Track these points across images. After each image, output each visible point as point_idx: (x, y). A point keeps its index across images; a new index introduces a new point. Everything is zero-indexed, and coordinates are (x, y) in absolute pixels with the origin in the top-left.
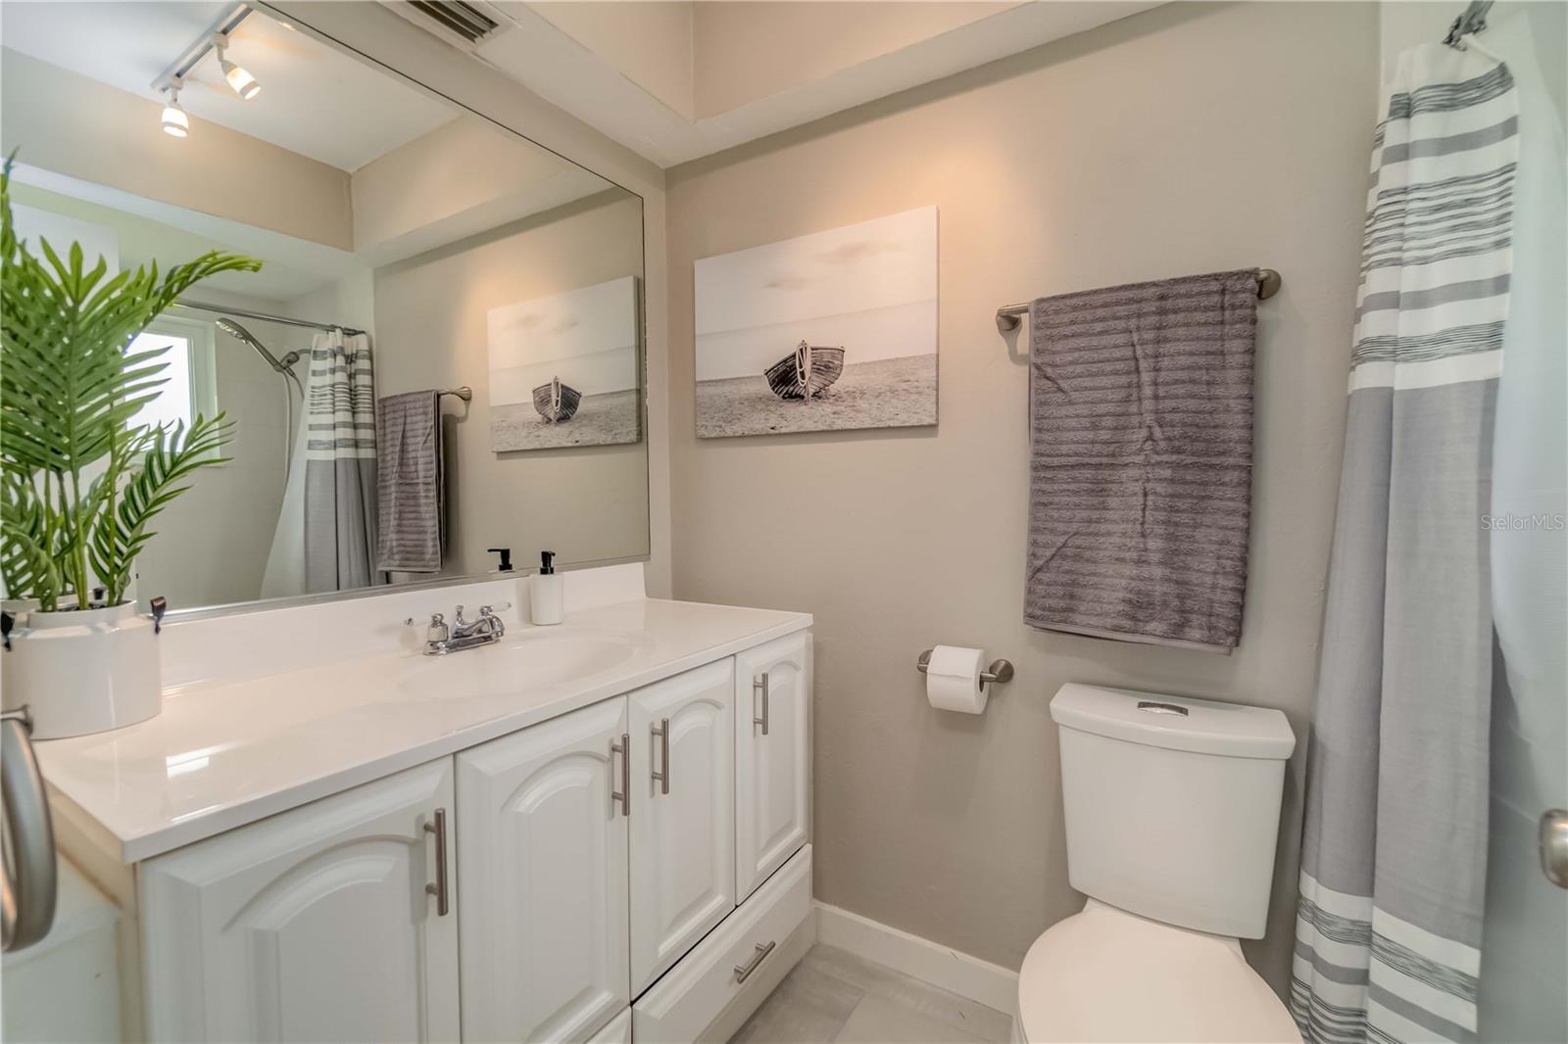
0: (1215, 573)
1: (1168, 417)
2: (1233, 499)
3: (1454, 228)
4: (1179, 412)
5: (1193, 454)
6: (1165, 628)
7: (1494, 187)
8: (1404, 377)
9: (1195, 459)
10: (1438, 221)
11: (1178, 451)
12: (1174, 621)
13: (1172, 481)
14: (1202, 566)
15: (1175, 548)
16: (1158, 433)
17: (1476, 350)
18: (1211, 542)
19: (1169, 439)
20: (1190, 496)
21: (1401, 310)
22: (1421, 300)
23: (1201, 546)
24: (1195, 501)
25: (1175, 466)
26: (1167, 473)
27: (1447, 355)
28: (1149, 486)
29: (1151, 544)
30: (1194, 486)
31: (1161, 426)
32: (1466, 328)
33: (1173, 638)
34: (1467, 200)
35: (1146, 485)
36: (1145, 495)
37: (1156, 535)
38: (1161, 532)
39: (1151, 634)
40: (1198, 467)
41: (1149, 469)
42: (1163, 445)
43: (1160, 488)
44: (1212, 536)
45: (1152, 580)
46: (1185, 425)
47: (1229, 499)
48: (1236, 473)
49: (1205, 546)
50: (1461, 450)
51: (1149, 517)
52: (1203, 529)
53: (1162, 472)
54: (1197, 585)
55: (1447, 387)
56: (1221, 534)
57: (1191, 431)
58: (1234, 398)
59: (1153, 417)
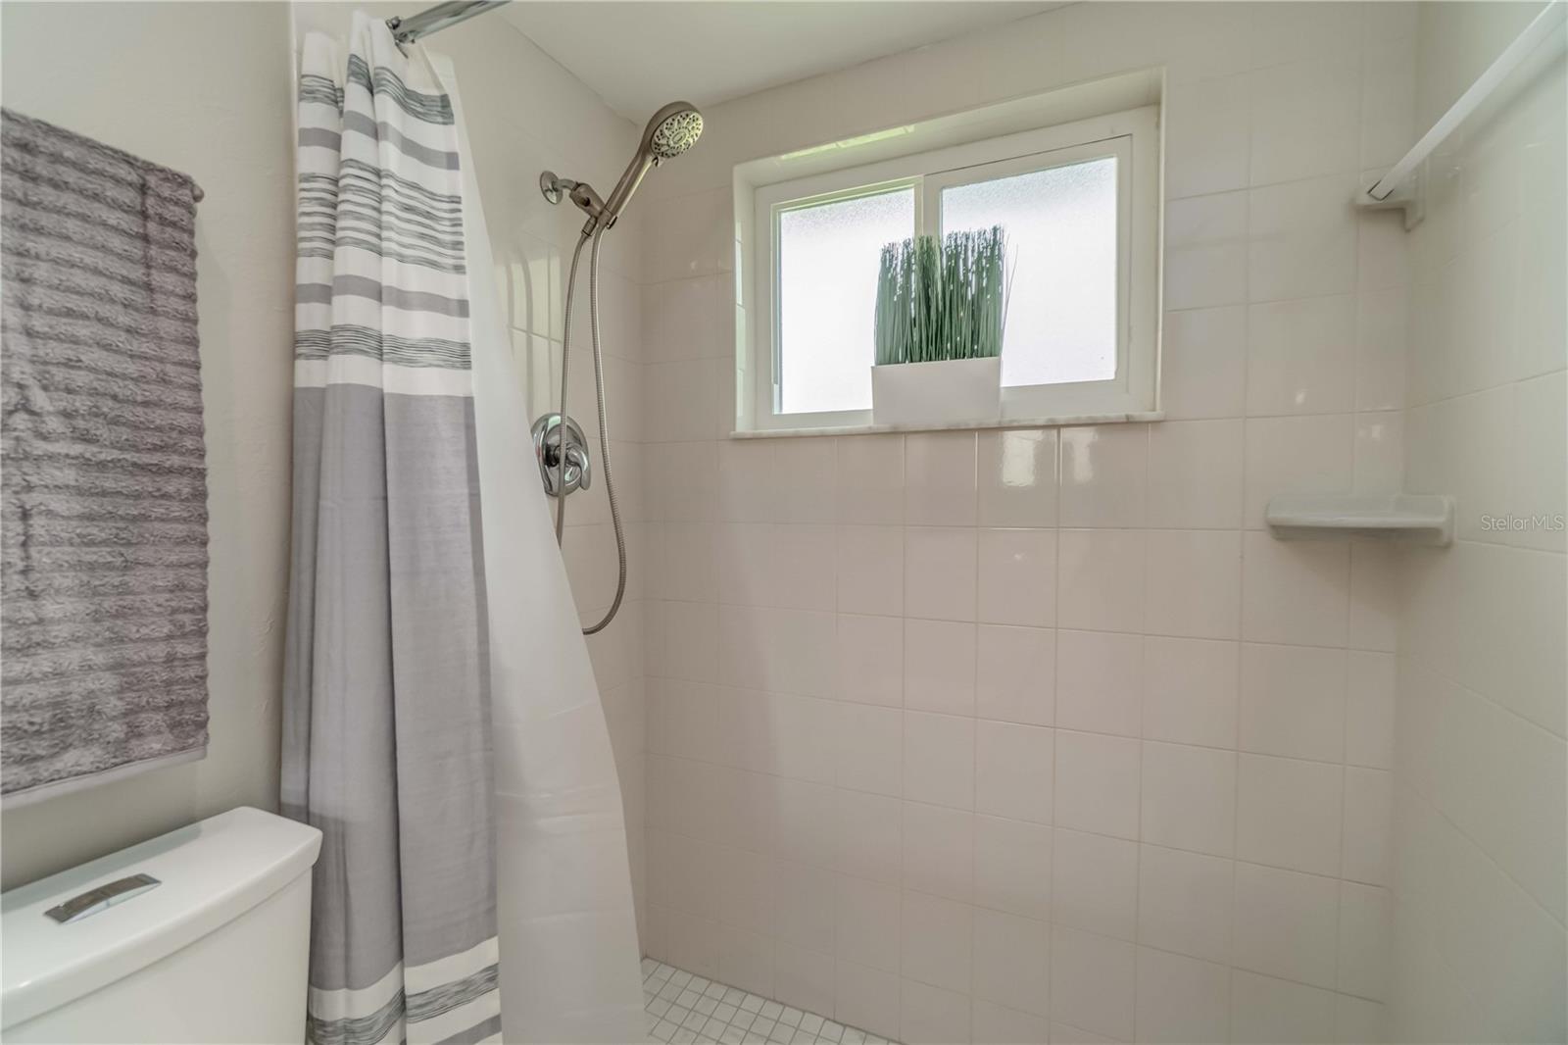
0: (169, 637)
1: (59, 374)
2: (185, 519)
3: (422, 236)
4: (80, 368)
5: (113, 446)
6: (99, 752)
7: (445, 211)
8: (392, 379)
9: (116, 454)
10: (409, 221)
11: (86, 438)
12: (115, 735)
13: (80, 492)
14: (144, 631)
15: (93, 608)
16: (40, 399)
17: (453, 367)
18: (154, 589)
19: (67, 415)
20: (112, 516)
21: (384, 304)
22: (403, 300)
23: (138, 598)
24: (121, 524)
25: (85, 464)
26: (69, 476)
27: (430, 365)
28: (31, 500)
29: (50, 608)
30: (119, 500)
31: (45, 388)
32: (444, 342)
33: (116, 765)
34: (428, 212)
35: (24, 497)
36: (25, 515)
37: (58, 591)
38: (68, 582)
39: (70, 775)
40: (122, 467)
41: (27, 467)
42: (54, 424)
43: (59, 504)
44: (156, 579)
45: (62, 674)
46: (94, 393)
47: (176, 520)
48: (185, 480)
49: (144, 597)
50: (448, 461)
51: (40, 557)
52: (140, 571)
53: (57, 473)
54: (140, 664)
55: (431, 398)
56: (171, 574)
57: (107, 405)
58: (174, 363)
59: (28, 368)
